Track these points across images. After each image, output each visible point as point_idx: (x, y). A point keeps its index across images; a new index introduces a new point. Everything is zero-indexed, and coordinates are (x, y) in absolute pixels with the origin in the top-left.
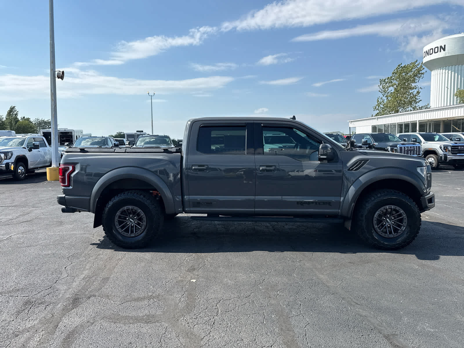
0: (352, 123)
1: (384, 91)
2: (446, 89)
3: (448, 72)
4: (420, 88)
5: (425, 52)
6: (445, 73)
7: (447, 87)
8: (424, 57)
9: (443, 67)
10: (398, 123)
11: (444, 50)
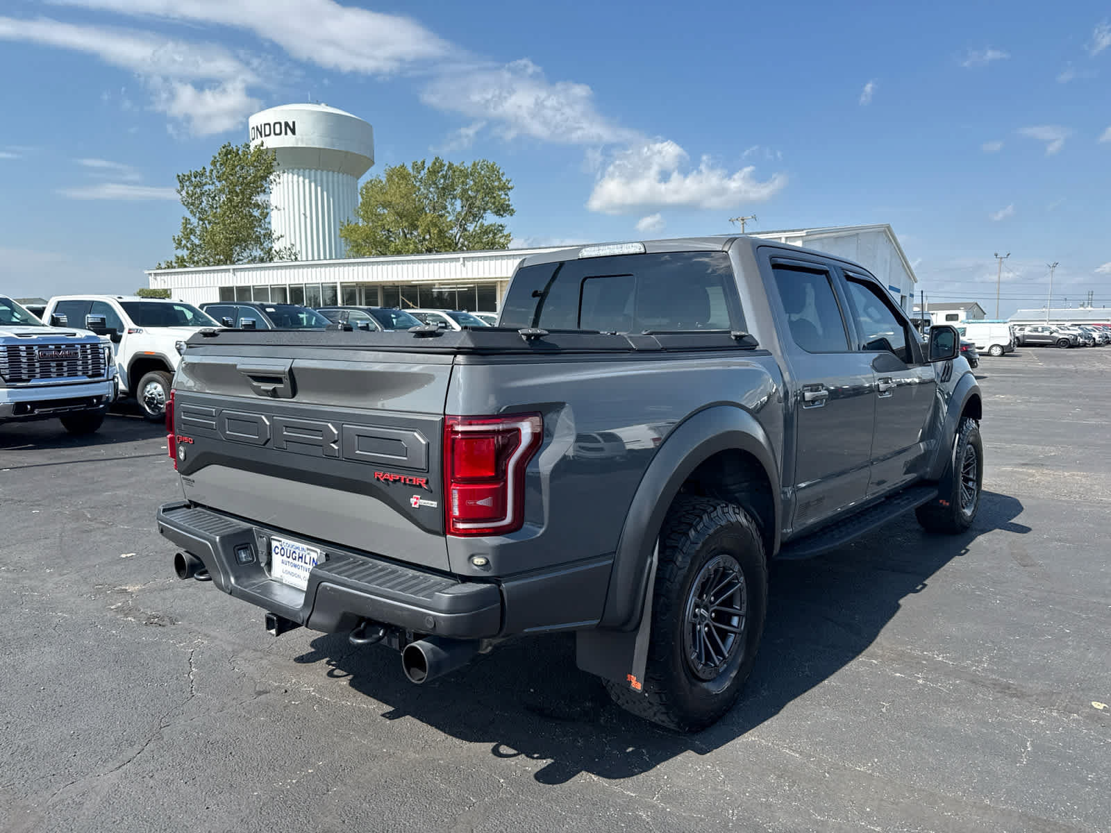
0: (158, 278)
1: (192, 203)
2: (302, 217)
3: (304, 182)
4: (276, 207)
5: (253, 128)
6: (298, 181)
7: (305, 214)
8: (253, 139)
9: (293, 170)
10: (289, 285)
11: (293, 132)
